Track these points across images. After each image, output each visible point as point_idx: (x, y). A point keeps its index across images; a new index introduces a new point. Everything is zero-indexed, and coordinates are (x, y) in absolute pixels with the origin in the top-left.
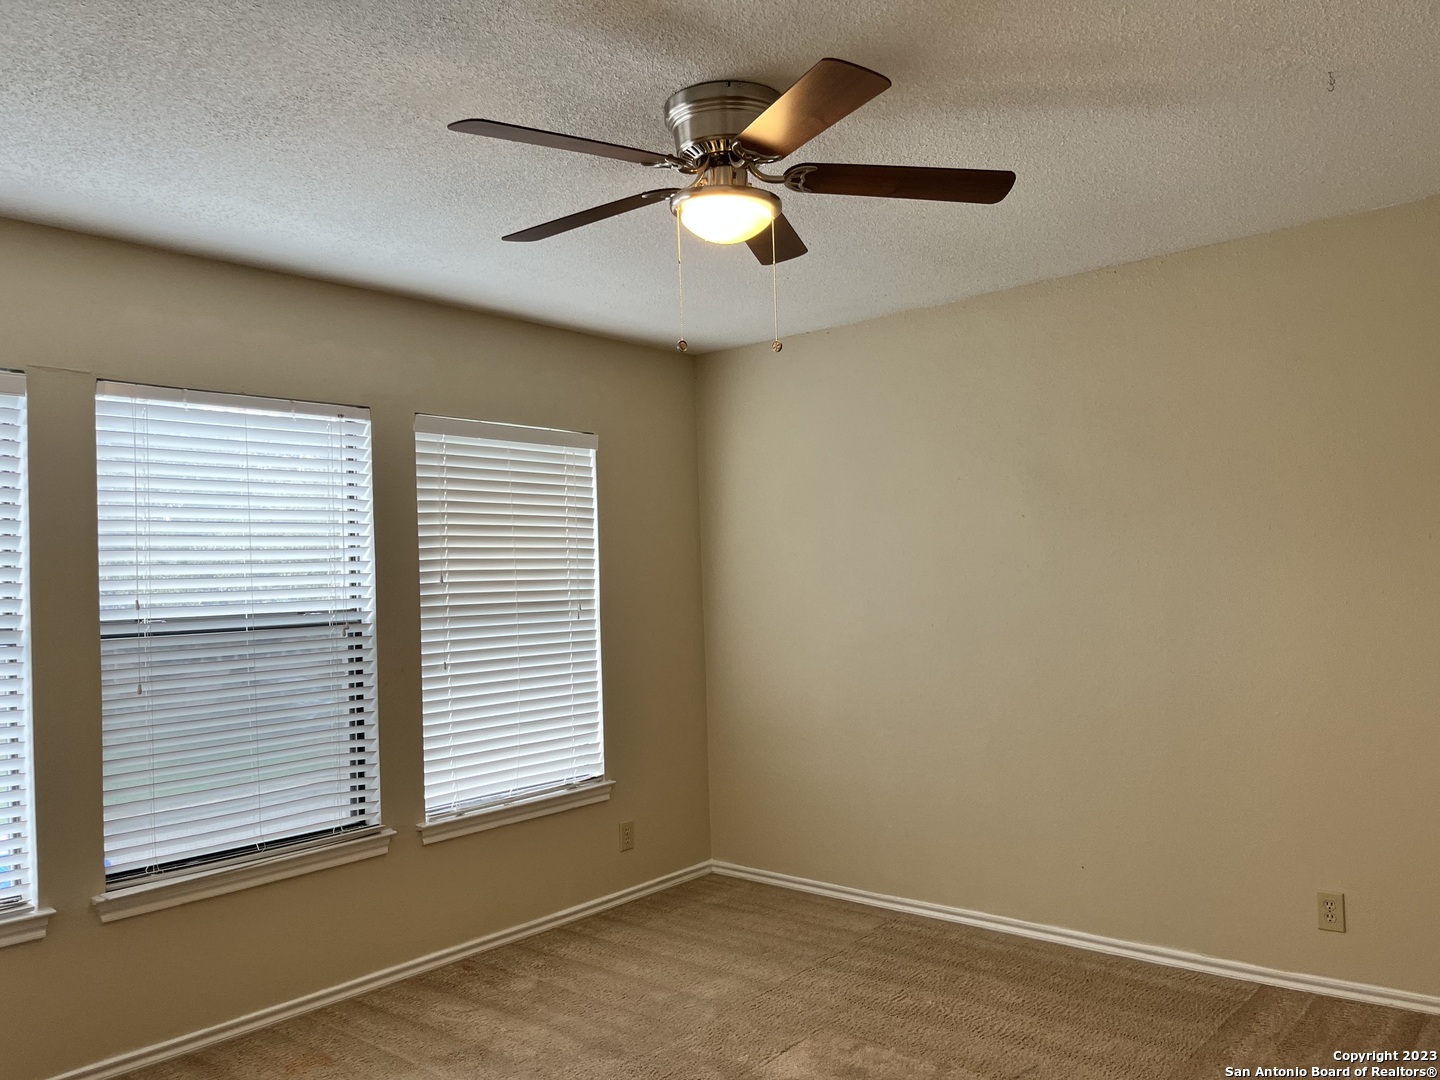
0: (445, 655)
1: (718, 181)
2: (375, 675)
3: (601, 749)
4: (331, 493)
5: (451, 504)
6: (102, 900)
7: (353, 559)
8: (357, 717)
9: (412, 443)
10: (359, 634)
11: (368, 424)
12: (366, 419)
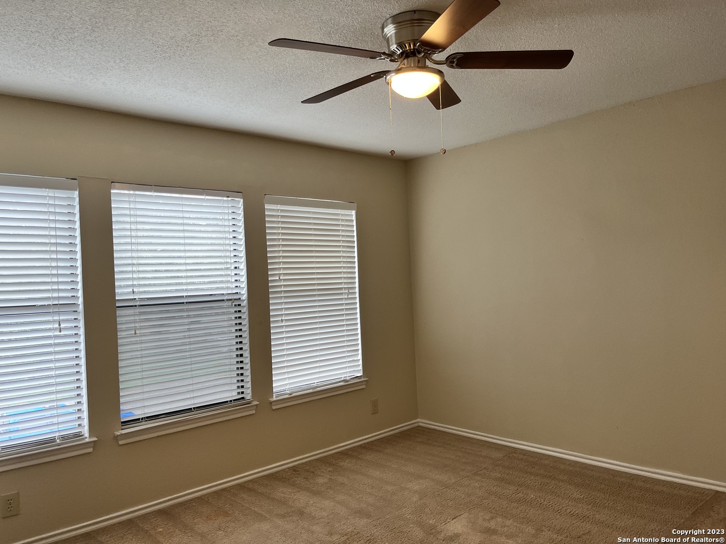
0: (282, 315)
1: (411, 65)
2: (248, 325)
3: (361, 362)
4: (224, 235)
5: (283, 240)
6: (119, 434)
7: (236, 268)
8: (239, 346)
9: (264, 210)
10: (239, 305)
11: (242, 200)
12: (241, 198)
